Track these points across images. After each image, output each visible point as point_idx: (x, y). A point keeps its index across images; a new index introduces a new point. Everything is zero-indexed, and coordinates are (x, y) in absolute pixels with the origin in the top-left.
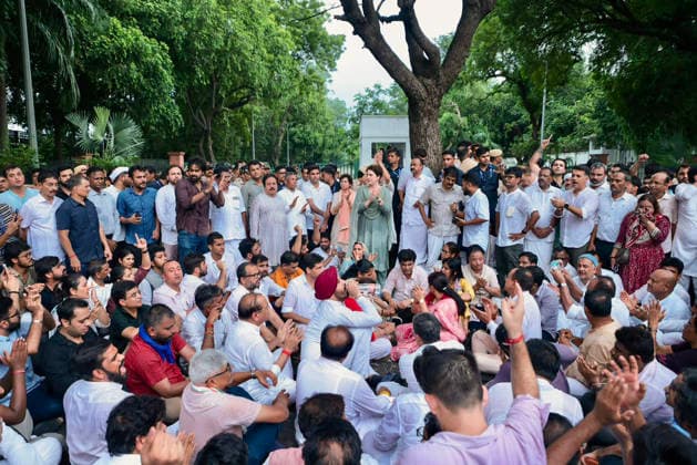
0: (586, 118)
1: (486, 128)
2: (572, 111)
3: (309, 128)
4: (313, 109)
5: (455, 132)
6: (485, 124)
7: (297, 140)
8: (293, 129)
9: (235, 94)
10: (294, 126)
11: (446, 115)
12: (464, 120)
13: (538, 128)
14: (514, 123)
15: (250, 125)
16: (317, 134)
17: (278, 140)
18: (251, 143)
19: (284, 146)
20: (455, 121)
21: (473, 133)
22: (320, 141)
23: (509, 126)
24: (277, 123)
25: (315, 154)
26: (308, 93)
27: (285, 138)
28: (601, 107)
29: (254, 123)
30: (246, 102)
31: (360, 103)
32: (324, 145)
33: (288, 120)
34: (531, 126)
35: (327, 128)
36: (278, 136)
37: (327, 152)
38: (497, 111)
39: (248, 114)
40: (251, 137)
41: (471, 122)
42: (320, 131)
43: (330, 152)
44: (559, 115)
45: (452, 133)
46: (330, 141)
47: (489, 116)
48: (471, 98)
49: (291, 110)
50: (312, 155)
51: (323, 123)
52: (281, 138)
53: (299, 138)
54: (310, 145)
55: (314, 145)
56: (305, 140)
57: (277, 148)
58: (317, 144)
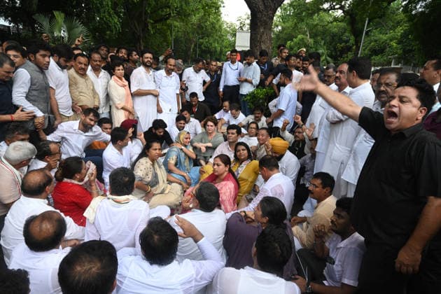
0: (394, 44)
1: (325, 47)
2: (385, 38)
3: (211, 40)
4: (214, 27)
6: (324, 44)
7: (204, 48)
8: (201, 40)
9: (160, 12)
10: (202, 38)
11: (300, 36)
12: (311, 41)
13: (358, 48)
14: (343, 44)
15: (172, 36)
16: (216, 45)
17: (190, 48)
19: (195, 50)
20: (306, 41)
22: (219, 49)
23: (340, 46)
24: (191, 35)
26: (209, 15)
27: (195, 46)
28: (405, 35)
29: (174, 34)
30: (168, 18)
31: (241, 23)
33: (198, 33)
34: (354, 47)
35: (223, 41)
36: (191, 44)
38: (334, 36)
39: (170, 26)
40: (171, 43)
41: (316, 42)
42: (218, 43)
44: (376, 41)
47: (328, 38)
48: (317, 25)
49: (200, 27)
51: (220, 37)
52: (193, 46)
53: (205, 47)
54: (212, 52)
55: (214, 52)
56: (209, 48)
57: (190, 53)
58: (216, 51)
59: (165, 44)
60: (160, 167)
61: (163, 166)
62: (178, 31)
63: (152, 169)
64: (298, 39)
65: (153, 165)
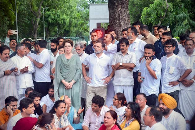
1: (186, 10)
3: (59, 11)
5: (163, 14)
6: (185, 7)
7: (51, 21)
8: (47, 13)
10: (48, 10)
11: (157, 2)
12: (169, 5)
15: (14, 9)
16: (65, 16)
17: (36, 21)
18: (15, 22)
19: (41, 24)
20: (163, 6)
21: (177, 14)
22: (67, 21)
24: (36, 8)
25: (65, 30)
27: (41, 19)
29: (17, 7)
32: (70, 24)
33: (43, 6)
35: (72, 12)
36: (37, 17)
37: (73, 29)
40: (14, 18)
41: (175, 6)
42: (67, 15)
43: (75, 29)
45: (161, 14)
46: (74, 21)
50: (63, 31)
51: (68, 8)
52: (39, 19)
53: (52, 19)
54: (60, 24)
55: (63, 24)
56: (56, 20)
57: (36, 26)
58: (65, 23)
59: (7, 19)
62: (21, 4)
64: (154, 4)
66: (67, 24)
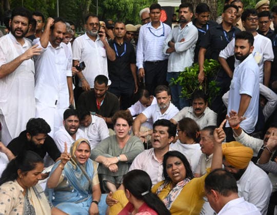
7: (107, 6)
17: (85, 6)
18: (56, 5)
22: (131, 7)
32: (134, 11)
52: (90, 2)
53: (109, 3)
54: (120, 11)
55: (124, 11)
56: (115, 5)
57: (85, 13)
58: (127, 10)
60: (38, 195)
61: (43, 195)
63: (23, 201)
65: (26, 192)
66: (129, 11)
